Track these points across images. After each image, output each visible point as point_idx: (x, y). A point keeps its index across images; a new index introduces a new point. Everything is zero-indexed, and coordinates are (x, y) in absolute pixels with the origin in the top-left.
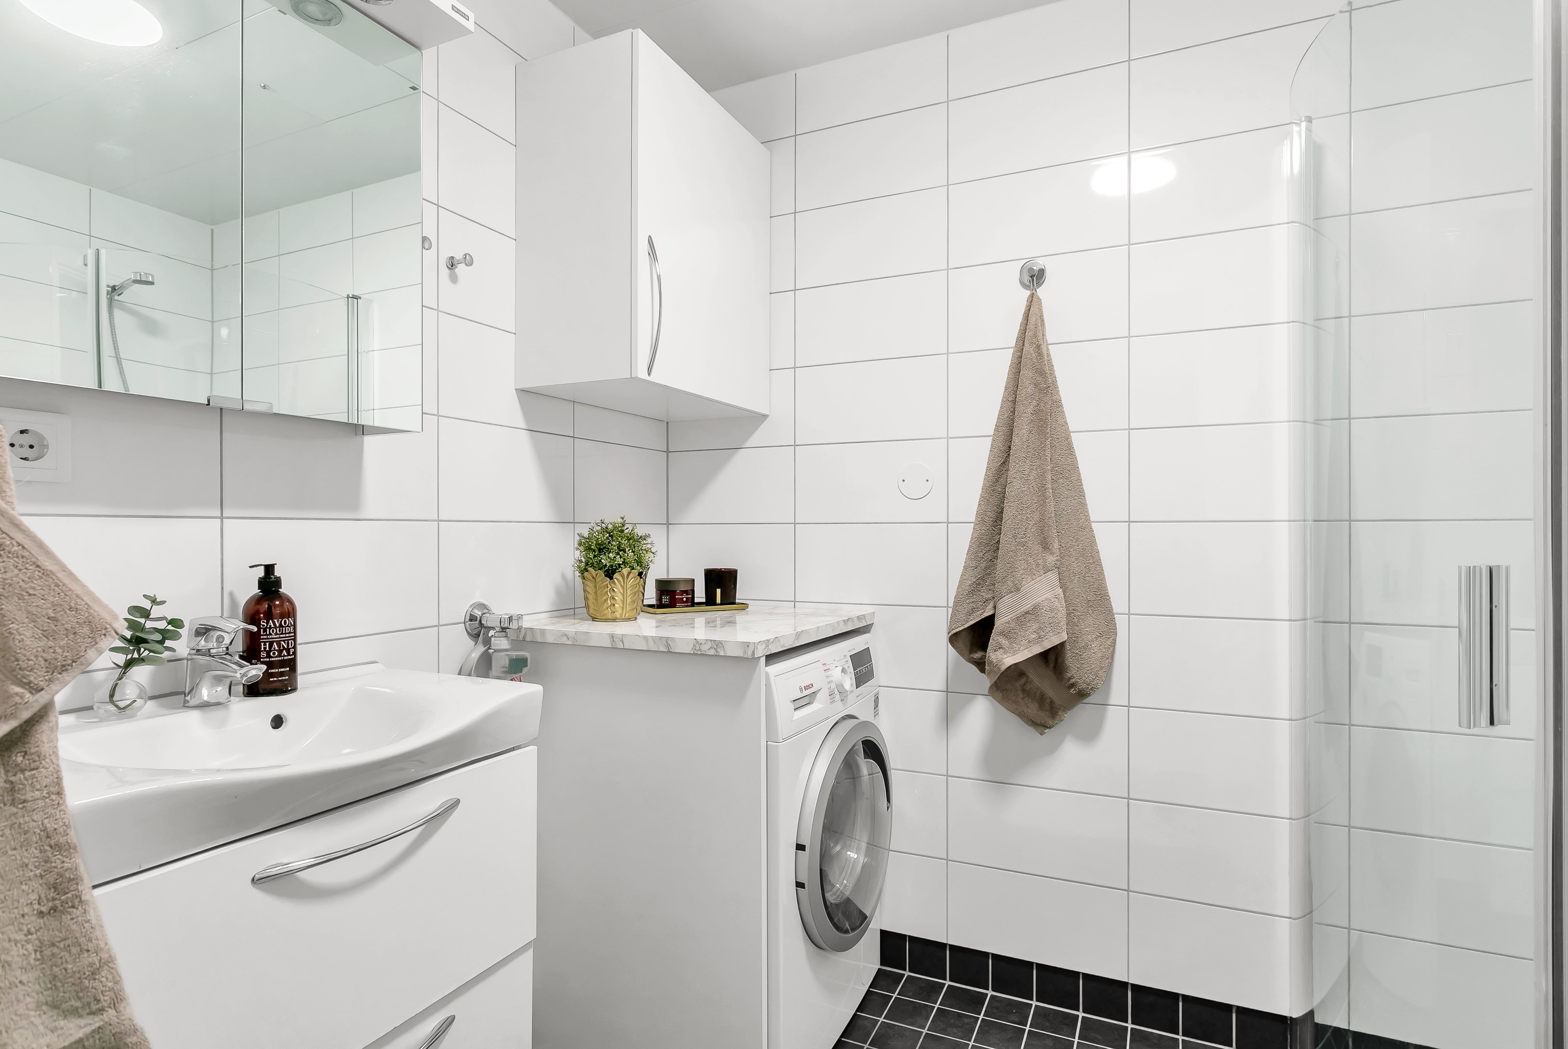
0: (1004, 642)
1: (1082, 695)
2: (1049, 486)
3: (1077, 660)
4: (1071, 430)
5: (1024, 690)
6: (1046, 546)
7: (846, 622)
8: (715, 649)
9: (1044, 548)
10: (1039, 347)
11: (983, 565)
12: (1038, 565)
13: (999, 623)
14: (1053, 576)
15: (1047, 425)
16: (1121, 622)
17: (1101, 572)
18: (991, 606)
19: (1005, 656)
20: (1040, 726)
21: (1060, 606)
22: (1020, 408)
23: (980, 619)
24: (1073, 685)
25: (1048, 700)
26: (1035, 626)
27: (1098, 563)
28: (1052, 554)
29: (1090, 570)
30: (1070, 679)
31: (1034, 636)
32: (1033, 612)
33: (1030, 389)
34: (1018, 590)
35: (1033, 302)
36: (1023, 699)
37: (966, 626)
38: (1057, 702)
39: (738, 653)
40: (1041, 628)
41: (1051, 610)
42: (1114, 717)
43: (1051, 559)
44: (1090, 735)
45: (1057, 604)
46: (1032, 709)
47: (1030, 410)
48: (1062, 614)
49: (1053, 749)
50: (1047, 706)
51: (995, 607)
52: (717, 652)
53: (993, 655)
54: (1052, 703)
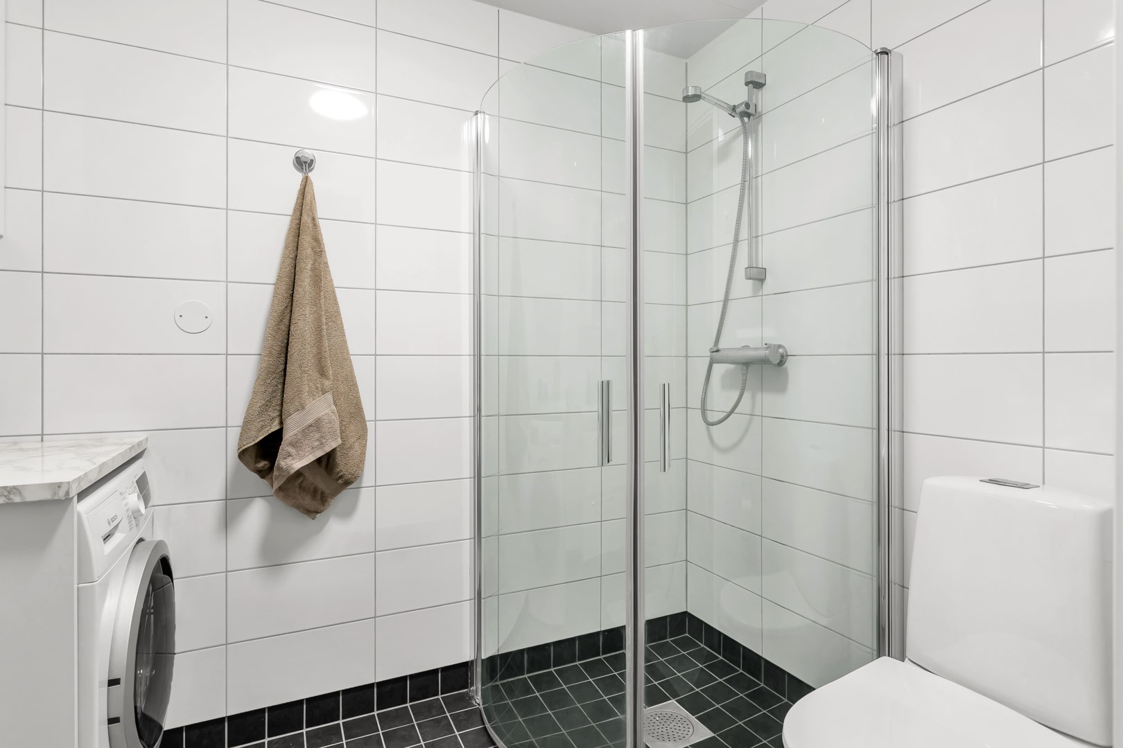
0: (292, 450)
1: (348, 483)
2: (324, 327)
3: (345, 458)
4: (335, 285)
5: (300, 487)
6: (322, 373)
7: (131, 449)
8: (5, 496)
9: (321, 375)
10: (314, 219)
11: (270, 390)
12: (317, 388)
13: (288, 436)
14: (329, 396)
15: (321, 280)
16: (370, 426)
17: (358, 392)
18: (277, 421)
19: (293, 462)
20: (311, 512)
21: (335, 418)
22: (300, 265)
23: (267, 434)
24: (341, 477)
25: (320, 492)
26: (317, 436)
27: (355, 385)
28: (328, 379)
29: (351, 391)
30: (339, 472)
31: (316, 444)
32: (317, 425)
33: (309, 251)
34: (303, 408)
35: (306, 183)
36: (299, 494)
37: (257, 441)
38: (327, 492)
39: (47, 496)
40: (322, 437)
41: (330, 422)
42: (365, 496)
43: (327, 383)
44: (348, 513)
45: (333, 417)
46: (307, 501)
47: (309, 267)
48: (337, 425)
49: (319, 530)
50: (319, 496)
51: (281, 423)
52: (9, 499)
53: (282, 462)
54: (323, 493)
